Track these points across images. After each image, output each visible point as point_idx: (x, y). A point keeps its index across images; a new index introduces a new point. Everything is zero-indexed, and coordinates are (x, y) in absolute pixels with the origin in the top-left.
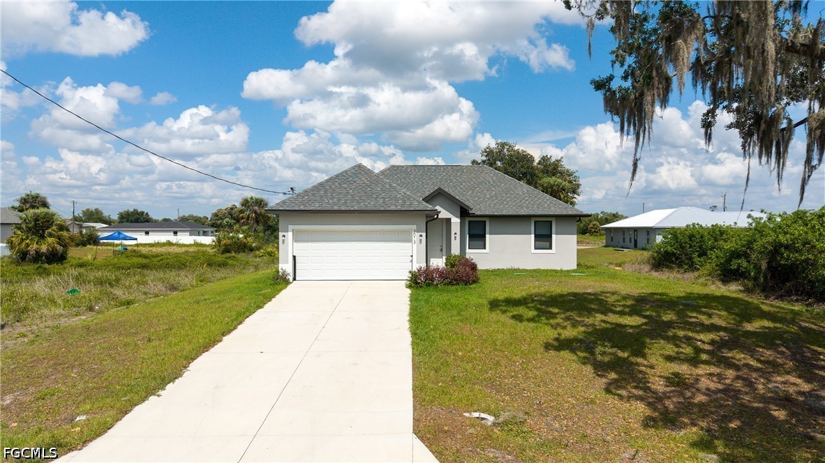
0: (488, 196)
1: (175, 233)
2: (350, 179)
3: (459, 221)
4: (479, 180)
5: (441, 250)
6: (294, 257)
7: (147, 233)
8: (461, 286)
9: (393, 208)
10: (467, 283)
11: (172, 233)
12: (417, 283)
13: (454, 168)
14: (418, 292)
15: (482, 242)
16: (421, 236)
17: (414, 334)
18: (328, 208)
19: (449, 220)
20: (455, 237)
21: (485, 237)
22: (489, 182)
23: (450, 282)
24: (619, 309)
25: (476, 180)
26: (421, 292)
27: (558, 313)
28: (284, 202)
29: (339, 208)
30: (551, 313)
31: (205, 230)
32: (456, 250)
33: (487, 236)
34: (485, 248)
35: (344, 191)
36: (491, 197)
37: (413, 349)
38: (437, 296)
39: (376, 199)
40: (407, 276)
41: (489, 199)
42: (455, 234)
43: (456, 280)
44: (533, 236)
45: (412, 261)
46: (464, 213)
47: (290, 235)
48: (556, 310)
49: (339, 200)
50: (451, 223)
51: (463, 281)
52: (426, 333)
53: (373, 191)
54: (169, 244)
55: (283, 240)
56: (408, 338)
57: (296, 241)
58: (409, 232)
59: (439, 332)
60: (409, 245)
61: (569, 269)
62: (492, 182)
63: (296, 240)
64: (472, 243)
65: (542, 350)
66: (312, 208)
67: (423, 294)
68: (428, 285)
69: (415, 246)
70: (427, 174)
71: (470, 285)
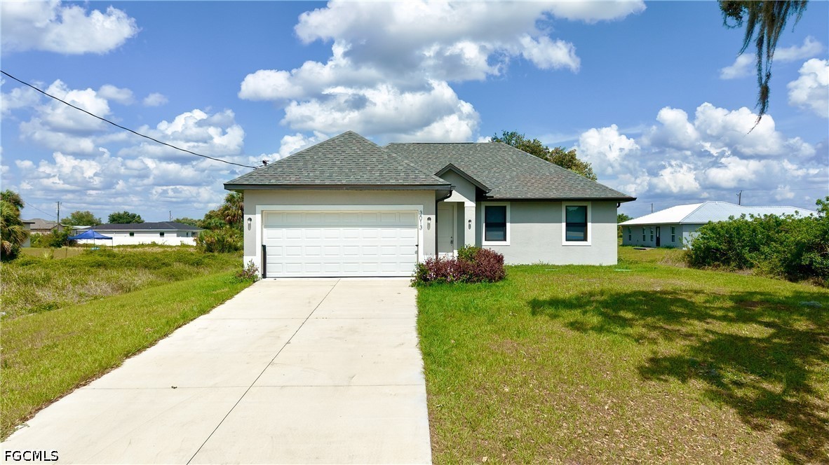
0: (508, 177)
1: (162, 234)
2: (338, 148)
3: (474, 205)
4: (496, 159)
5: (452, 242)
6: (264, 247)
7: (132, 234)
8: (484, 284)
9: (393, 182)
10: (491, 279)
11: (159, 235)
12: (426, 280)
13: (466, 145)
14: (427, 291)
15: (502, 233)
16: (429, 219)
17: (427, 355)
18: (308, 182)
19: (461, 205)
20: (470, 225)
21: (505, 226)
22: (508, 161)
23: (469, 278)
24: (719, 313)
25: (493, 159)
26: (431, 292)
27: (632, 319)
28: (250, 175)
29: (322, 183)
30: (625, 320)
31: (194, 231)
32: (470, 240)
33: (508, 225)
34: (505, 240)
35: (330, 162)
36: (512, 178)
37: (427, 381)
38: (455, 296)
39: (370, 171)
40: (412, 270)
41: (509, 180)
42: (470, 221)
43: (477, 275)
44: (564, 225)
45: (417, 252)
46: (480, 195)
47: (257, 218)
48: (629, 315)
49: (322, 172)
50: (464, 208)
51: (487, 277)
52: (446, 352)
53: (367, 162)
54: (154, 245)
55: (250, 225)
56: (418, 361)
57: (266, 227)
58: (413, 215)
59: (465, 350)
60: (413, 231)
61: (609, 264)
62: (511, 162)
63: (266, 225)
64: (489, 233)
65: (637, 380)
66: (286, 183)
67: (435, 294)
68: (441, 283)
69: (421, 232)
70: (433, 153)
71: (496, 282)
